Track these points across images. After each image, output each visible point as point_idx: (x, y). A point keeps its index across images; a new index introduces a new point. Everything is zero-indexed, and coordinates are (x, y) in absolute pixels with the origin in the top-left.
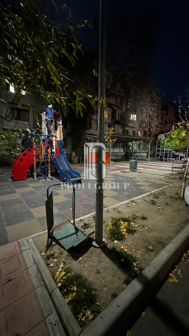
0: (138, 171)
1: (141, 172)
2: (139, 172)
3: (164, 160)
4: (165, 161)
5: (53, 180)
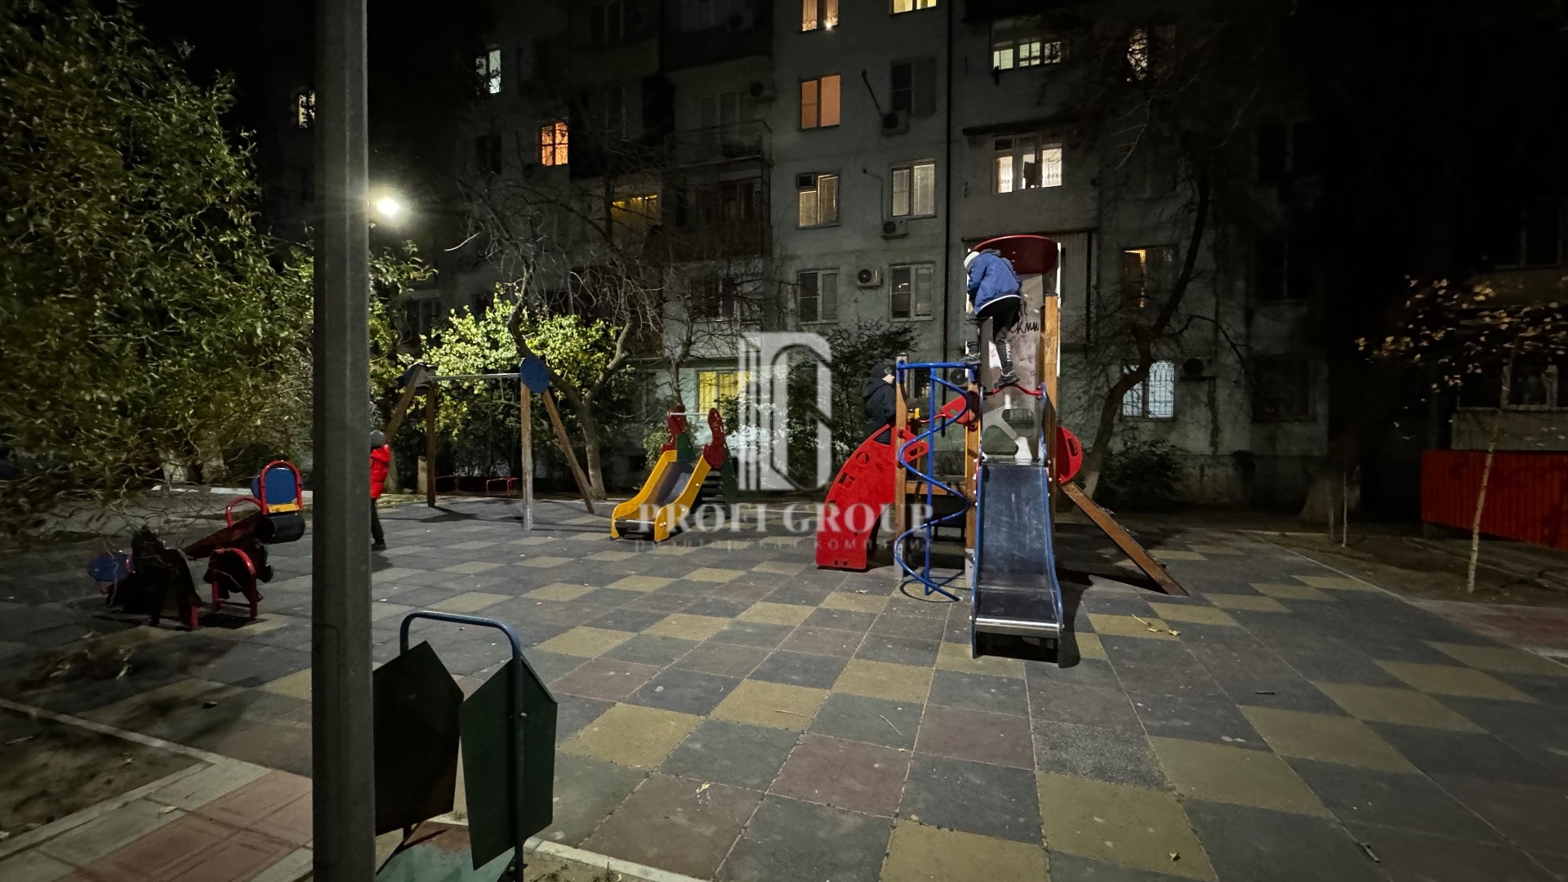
5: (961, 598)
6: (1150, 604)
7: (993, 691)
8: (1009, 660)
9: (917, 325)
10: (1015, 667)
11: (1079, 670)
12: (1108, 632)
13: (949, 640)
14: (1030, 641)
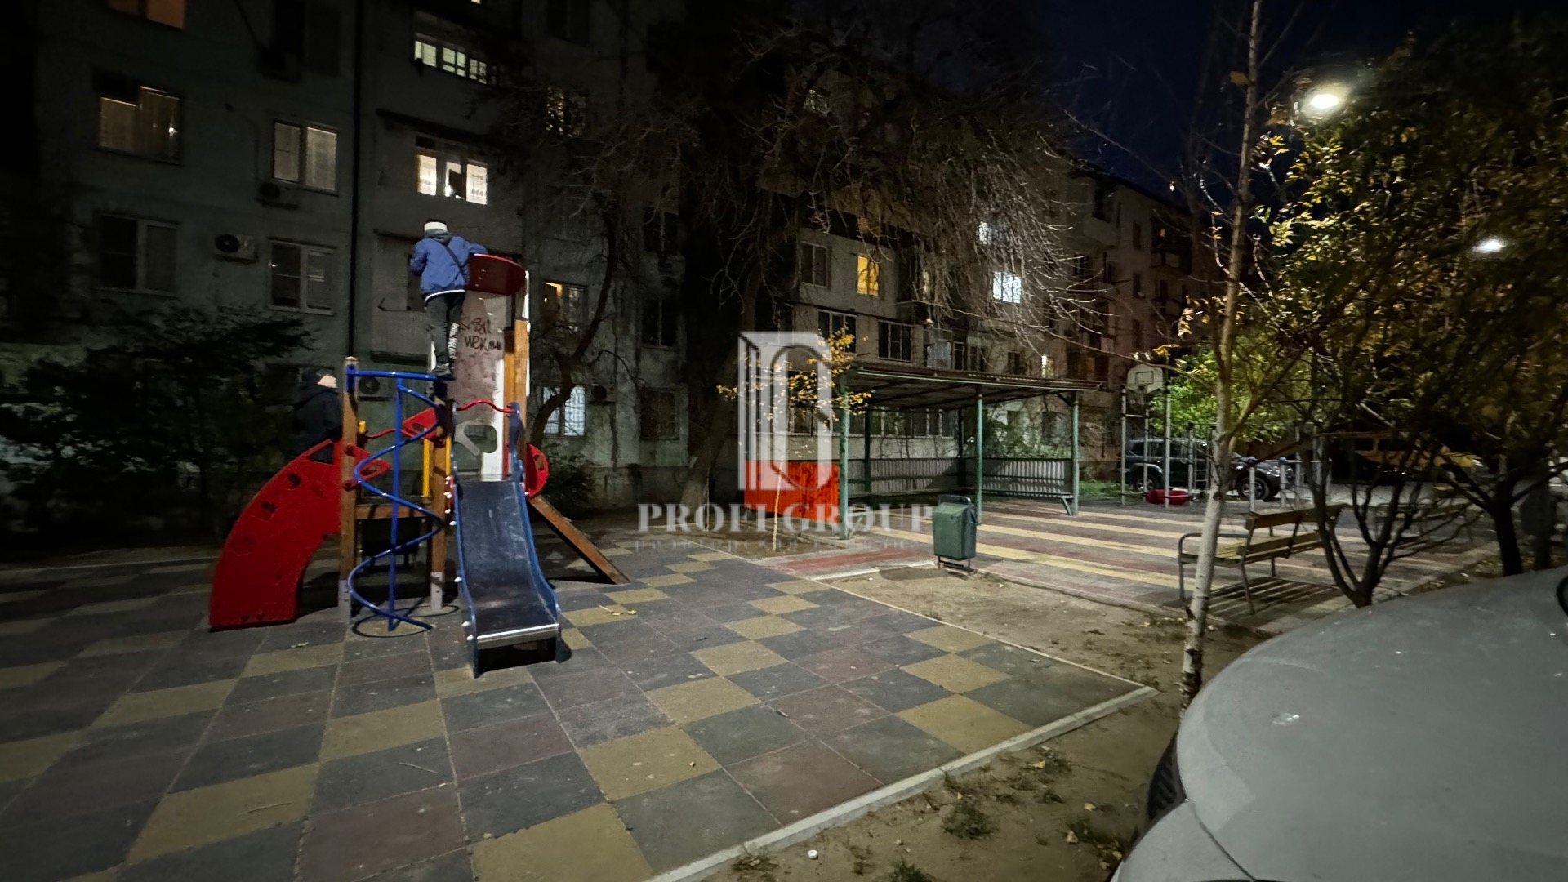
0: (983, 571)
1: (998, 580)
2: (987, 575)
3: (1167, 501)
4: (1173, 502)
5: (433, 625)
6: (607, 595)
7: (509, 700)
8: (511, 669)
9: (310, 319)
10: (520, 674)
11: (575, 661)
12: (583, 624)
13: (441, 668)
14: (524, 647)
